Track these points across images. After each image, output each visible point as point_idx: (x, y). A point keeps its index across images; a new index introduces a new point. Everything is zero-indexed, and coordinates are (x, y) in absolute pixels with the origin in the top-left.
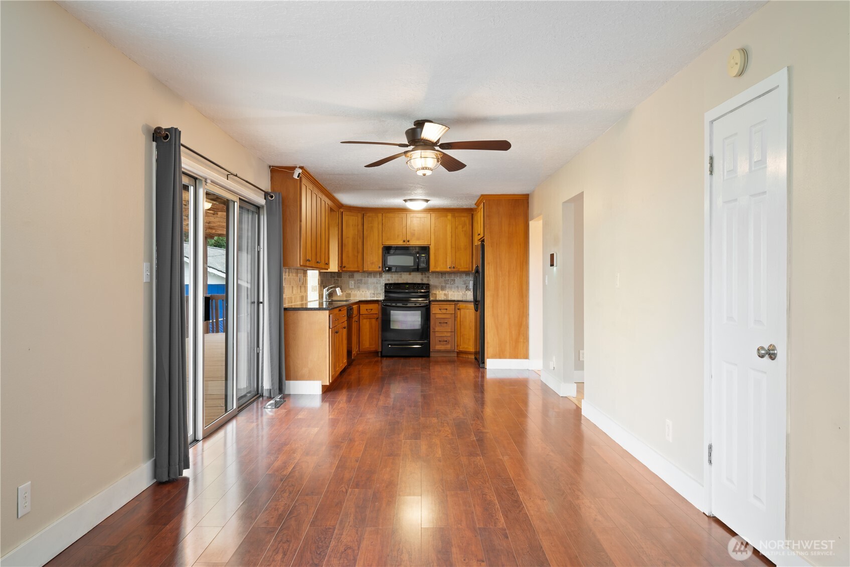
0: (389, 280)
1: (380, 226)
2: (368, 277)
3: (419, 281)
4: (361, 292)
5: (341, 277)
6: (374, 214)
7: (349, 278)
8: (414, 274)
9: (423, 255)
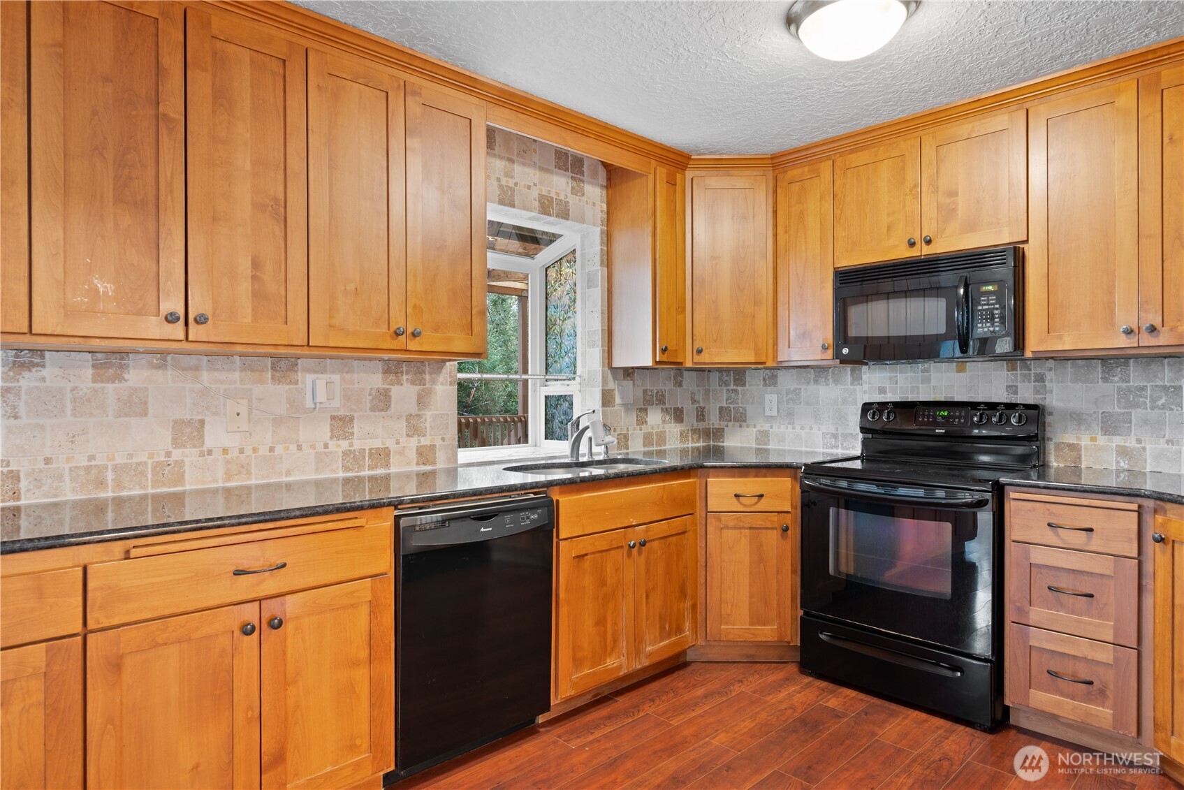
0: (882, 391)
1: (828, 206)
3: (1000, 396)
4: (797, 430)
5: (744, 385)
7: (765, 385)
9: (990, 288)
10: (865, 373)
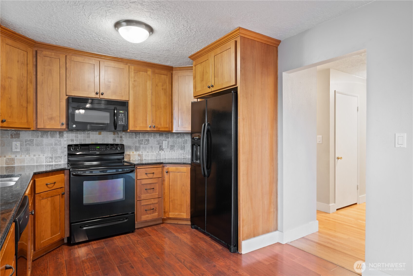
0: (72, 140)
1: (63, 71)
2: (42, 137)
3: (111, 142)
4: (32, 156)
6: (53, 54)
7: (12, 137)
8: (104, 133)
9: (122, 112)
10: (65, 134)
